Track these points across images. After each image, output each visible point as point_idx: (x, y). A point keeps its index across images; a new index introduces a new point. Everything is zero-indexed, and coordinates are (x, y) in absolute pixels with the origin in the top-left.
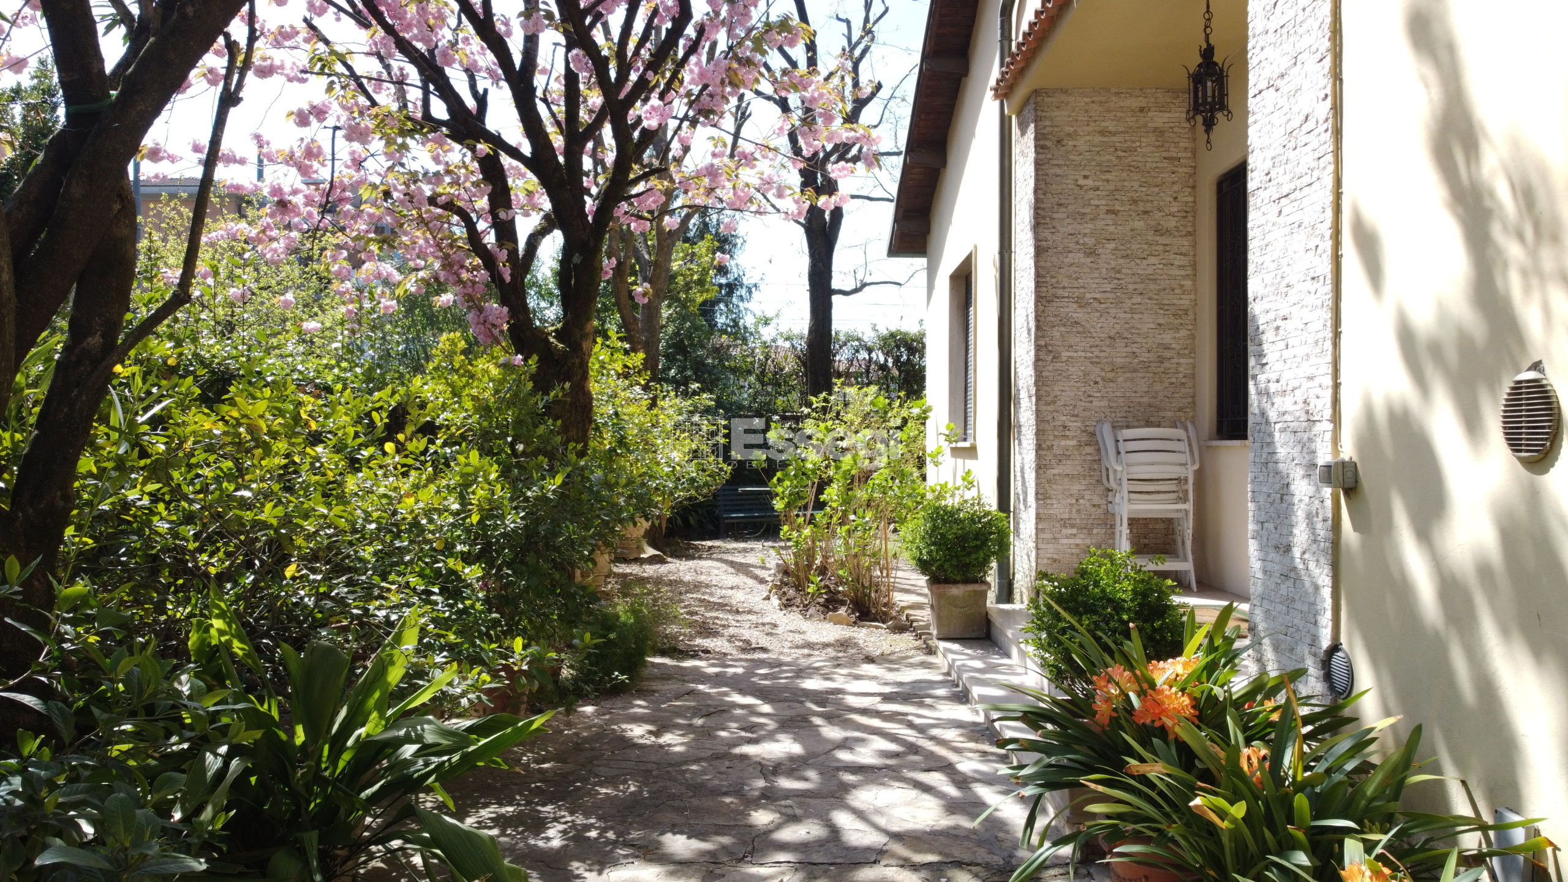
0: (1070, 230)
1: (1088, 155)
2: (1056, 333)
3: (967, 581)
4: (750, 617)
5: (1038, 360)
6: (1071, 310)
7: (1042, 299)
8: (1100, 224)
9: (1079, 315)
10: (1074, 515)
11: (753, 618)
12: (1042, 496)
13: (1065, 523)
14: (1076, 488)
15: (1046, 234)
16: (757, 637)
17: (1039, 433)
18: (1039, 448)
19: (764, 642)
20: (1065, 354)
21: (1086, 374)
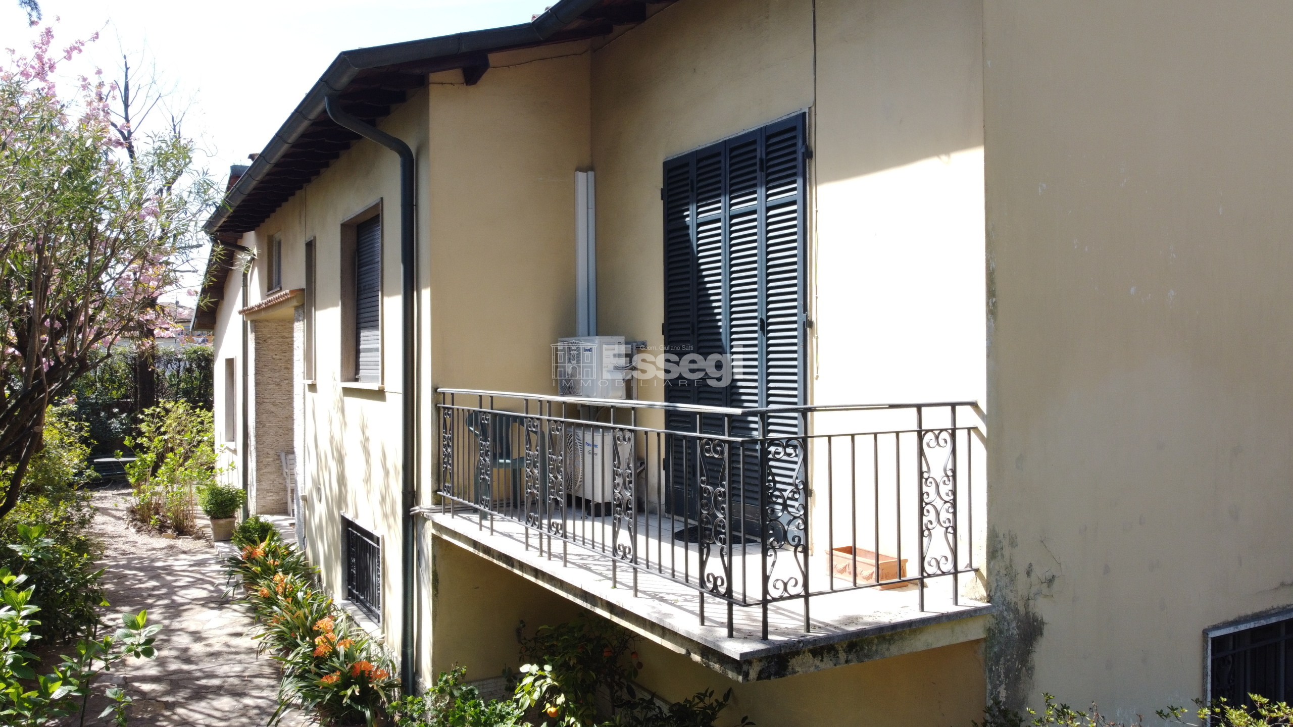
0: (269, 375)
1: (277, 346)
2: (264, 416)
3: (226, 518)
4: (120, 539)
5: (256, 427)
6: (270, 407)
7: (258, 403)
8: (282, 373)
9: (273, 409)
10: (272, 487)
11: (123, 539)
12: (259, 481)
13: (268, 491)
14: (272, 477)
15: (260, 377)
16: (127, 548)
17: (258, 456)
18: (257, 462)
19: (133, 550)
20: (268, 425)
21: (276, 432)
